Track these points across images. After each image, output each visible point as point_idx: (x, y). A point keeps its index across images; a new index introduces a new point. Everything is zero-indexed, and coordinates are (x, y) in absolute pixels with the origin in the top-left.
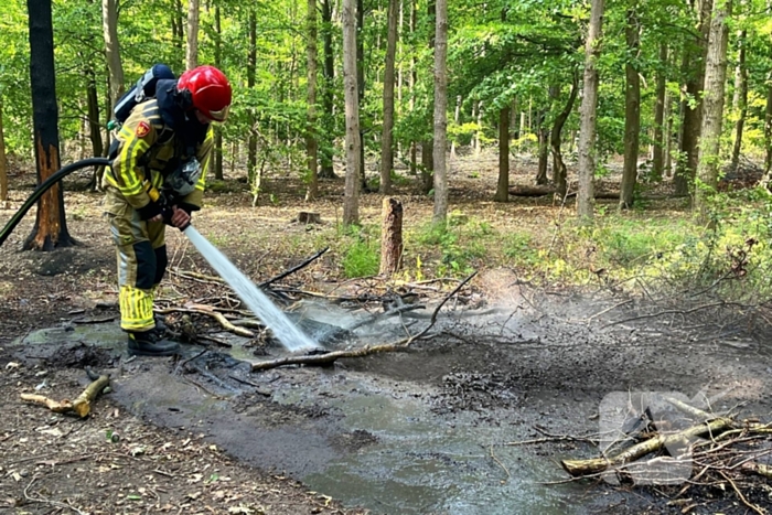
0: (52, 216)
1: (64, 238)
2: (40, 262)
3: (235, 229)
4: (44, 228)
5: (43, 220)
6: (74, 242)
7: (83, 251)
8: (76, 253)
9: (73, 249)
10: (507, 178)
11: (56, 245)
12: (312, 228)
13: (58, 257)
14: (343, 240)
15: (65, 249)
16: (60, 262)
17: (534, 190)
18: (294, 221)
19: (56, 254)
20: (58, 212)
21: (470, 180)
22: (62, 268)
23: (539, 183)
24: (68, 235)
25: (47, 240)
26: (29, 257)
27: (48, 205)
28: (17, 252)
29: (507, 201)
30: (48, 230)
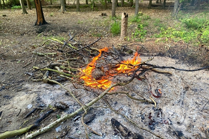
0: (40, 17)
1: (44, 22)
2: (38, 29)
3: (86, 18)
4: (39, 20)
5: (38, 18)
6: (47, 23)
7: (49, 26)
8: (47, 26)
9: (46, 25)
10: (151, 2)
11: (42, 24)
12: (104, 18)
13: (42, 28)
14: (112, 21)
15: (44, 25)
16: (43, 29)
17: (156, 5)
18: (100, 15)
19: (42, 27)
20: (42, 16)
21: (141, 3)
22: (43, 30)
23: (157, 3)
24: (45, 21)
25: (40, 23)
26: (36, 28)
27: (39, 14)
28: (33, 26)
29: (151, 8)
30: (40, 20)
